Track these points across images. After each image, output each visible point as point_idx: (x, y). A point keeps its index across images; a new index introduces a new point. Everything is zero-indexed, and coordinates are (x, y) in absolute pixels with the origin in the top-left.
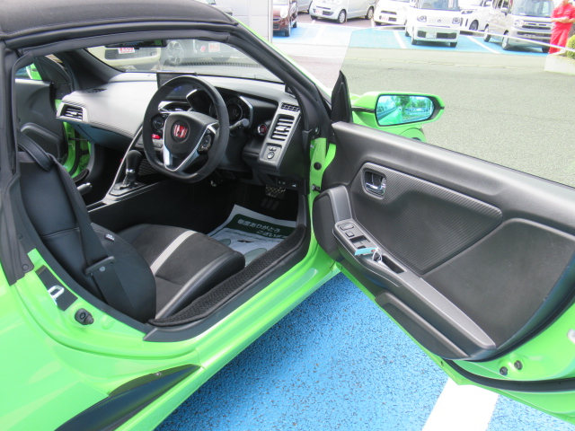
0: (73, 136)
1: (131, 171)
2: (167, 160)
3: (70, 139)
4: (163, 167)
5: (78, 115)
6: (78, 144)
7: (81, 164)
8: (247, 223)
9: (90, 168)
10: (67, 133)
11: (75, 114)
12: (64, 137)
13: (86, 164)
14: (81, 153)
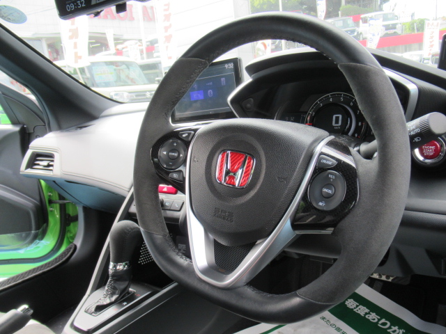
0: (55, 197)
1: (120, 267)
2: (201, 253)
3: (51, 202)
4: (190, 271)
5: (49, 166)
6: (63, 208)
7: (69, 235)
8: (362, 310)
9: (78, 242)
10: (46, 194)
11: (45, 163)
12: (41, 201)
13: (73, 238)
14: (67, 220)
